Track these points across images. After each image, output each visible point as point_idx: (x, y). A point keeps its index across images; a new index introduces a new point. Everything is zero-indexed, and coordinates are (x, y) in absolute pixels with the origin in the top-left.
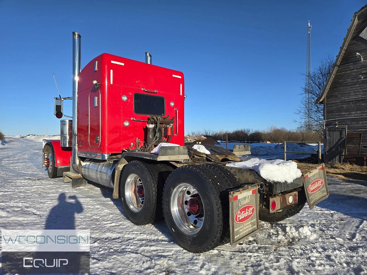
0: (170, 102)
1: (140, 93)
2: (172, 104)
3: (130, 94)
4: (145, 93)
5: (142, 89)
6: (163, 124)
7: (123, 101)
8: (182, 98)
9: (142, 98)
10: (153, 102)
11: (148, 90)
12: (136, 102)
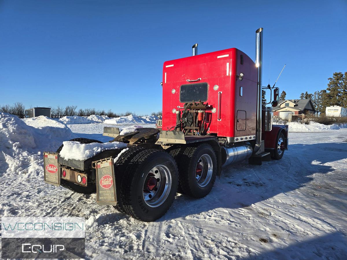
0: (214, 86)
1: (185, 84)
2: (216, 88)
4: (189, 84)
5: (187, 81)
7: (173, 94)
9: (187, 88)
10: (196, 90)
11: (192, 80)
12: (182, 93)
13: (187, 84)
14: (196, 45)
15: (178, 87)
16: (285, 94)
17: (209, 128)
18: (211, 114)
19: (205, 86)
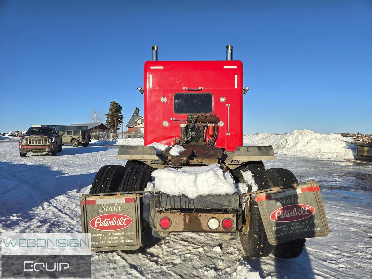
0: (220, 98)
1: (182, 93)
2: (223, 100)
3: (170, 95)
4: (188, 92)
5: (184, 88)
6: (206, 122)
7: (163, 103)
8: (241, 91)
9: (184, 98)
10: (197, 101)
11: (191, 88)
12: (177, 103)
13: (184, 92)
14: (156, 46)
15: (171, 95)
16: (139, 111)
17: (216, 143)
18: (218, 127)
19: (209, 97)
